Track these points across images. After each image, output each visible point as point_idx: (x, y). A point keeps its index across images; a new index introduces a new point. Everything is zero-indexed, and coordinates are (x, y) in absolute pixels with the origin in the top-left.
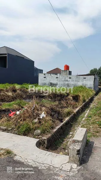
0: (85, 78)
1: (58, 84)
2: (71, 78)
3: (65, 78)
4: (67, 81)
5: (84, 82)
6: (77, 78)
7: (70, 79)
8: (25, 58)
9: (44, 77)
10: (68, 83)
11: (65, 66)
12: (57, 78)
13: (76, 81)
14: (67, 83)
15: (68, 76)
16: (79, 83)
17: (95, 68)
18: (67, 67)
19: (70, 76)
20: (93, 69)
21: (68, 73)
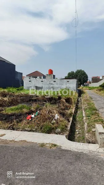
0: (68, 82)
1: (43, 87)
2: (55, 81)
3: (50, 82)
4: (52, 84)
5: (68, 85)
6: (61, 81)
7: (54, 83)
8: (6, 62)
9: (29, 81)
10: (53, 86)
11: (49, 71)
12: (42, 81)
13: (60, 84)
14: (51, 86)
15: (52, 80)
16: (63, 86)
17: (72, 71)
18: (51, 72)
19: (55, 80)
20: (71, 72)
21: (53, 76)
